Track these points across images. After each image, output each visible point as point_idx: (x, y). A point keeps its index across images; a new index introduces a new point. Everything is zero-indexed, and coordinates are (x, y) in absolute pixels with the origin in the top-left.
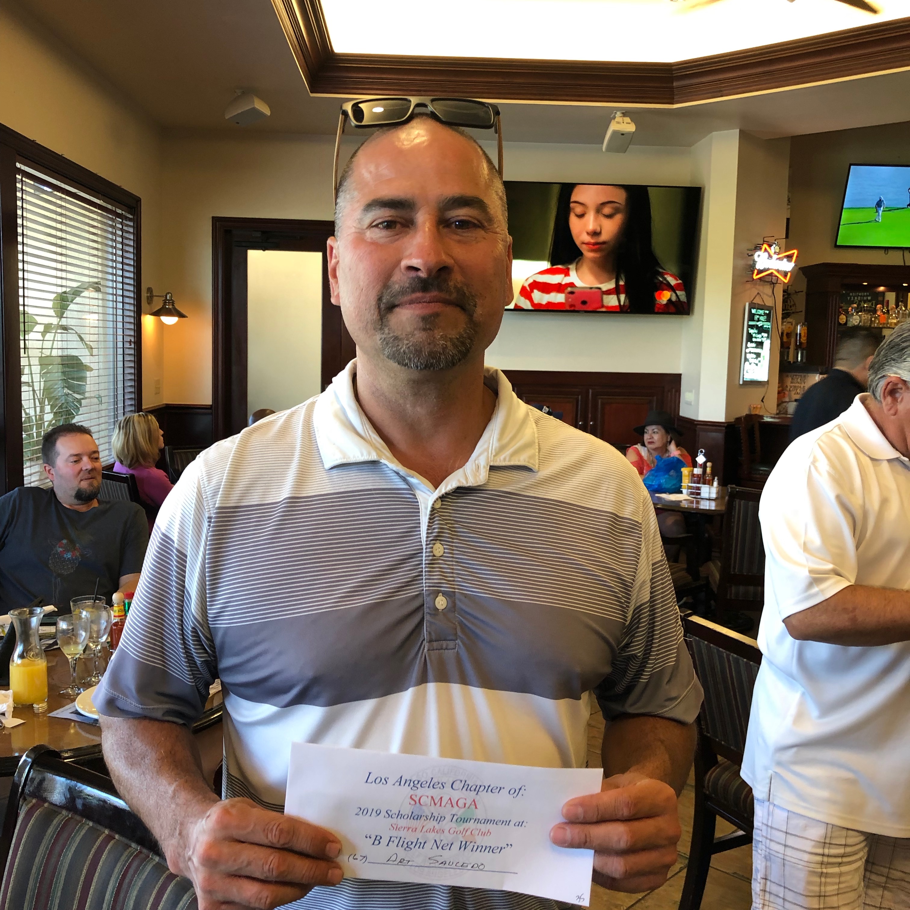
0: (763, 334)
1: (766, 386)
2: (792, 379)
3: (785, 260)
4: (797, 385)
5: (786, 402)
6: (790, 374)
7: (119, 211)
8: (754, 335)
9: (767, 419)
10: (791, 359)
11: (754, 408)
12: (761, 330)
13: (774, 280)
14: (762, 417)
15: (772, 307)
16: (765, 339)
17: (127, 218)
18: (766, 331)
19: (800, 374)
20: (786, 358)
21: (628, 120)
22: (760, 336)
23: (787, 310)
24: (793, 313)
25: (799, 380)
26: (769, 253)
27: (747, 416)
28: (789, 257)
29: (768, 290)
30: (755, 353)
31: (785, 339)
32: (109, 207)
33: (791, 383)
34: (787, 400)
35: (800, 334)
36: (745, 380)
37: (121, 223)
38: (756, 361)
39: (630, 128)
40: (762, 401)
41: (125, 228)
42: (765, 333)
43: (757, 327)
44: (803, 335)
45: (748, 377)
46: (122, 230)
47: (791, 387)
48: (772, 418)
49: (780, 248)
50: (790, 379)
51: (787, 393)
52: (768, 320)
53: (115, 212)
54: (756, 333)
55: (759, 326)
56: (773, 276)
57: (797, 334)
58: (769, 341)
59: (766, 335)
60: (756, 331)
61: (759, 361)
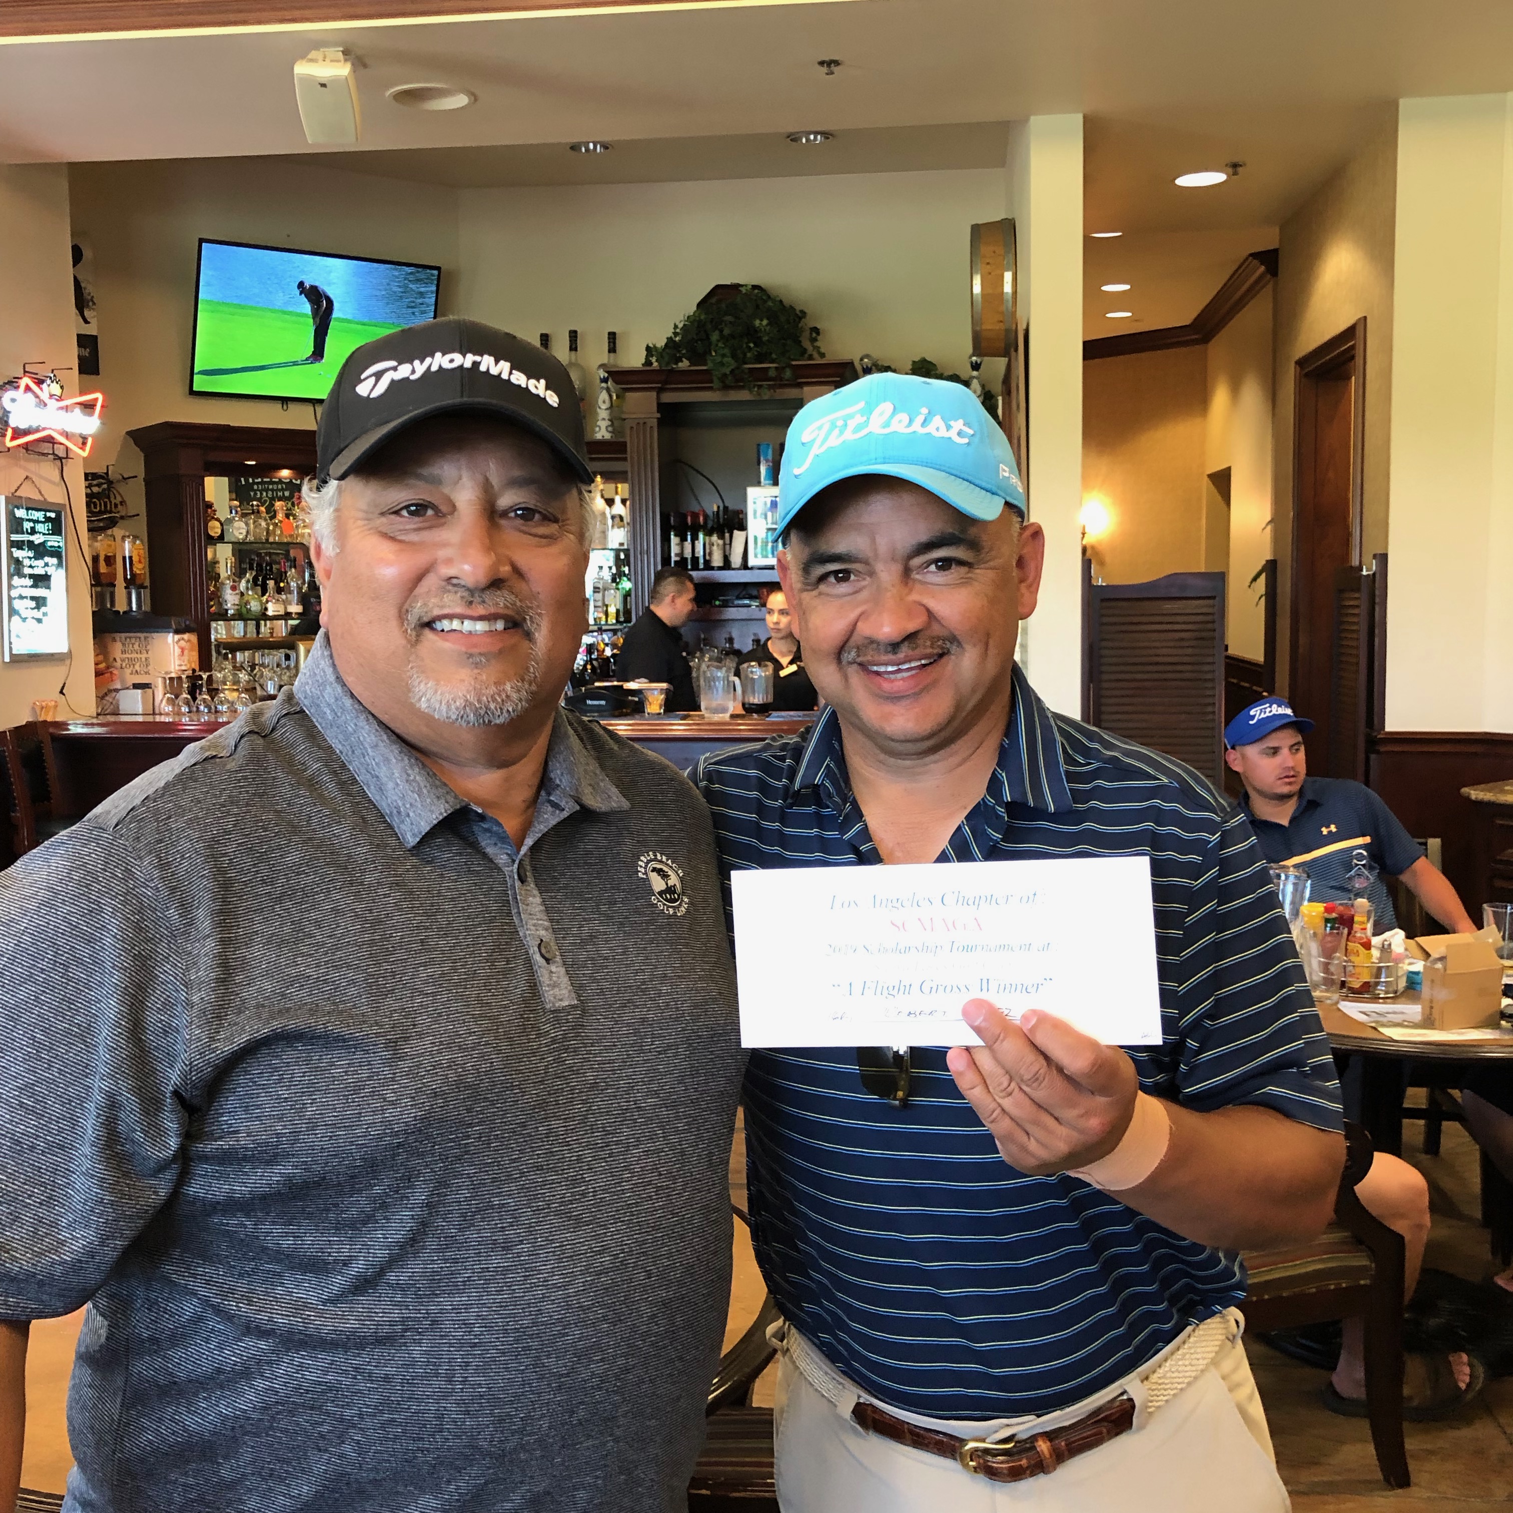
0: (47, 559)
1: (68, 662)
2: (124, 645)
3: (77, 411)
4: (134, 655)
5: (117, 690)
6: (118, 636)
8: (27, 562)
9: (76, 729)
10: (121, 606)
11: (42, 708)
12: (40, 551)
13: (61, 453)
14: (63, 725)
15: (64, 505)
16: (54, 568)
18: (56, 553)
19: (139, 635)
20: (109, 606)
22: (40, 563)
23: (111, 512)
24: (122, 518)
25: (136, 647)
26: (37, 396)
27: (29, 725)
28: (88, 407)
29: (49, 470)
30: (32, 598)
31: (103, 568)
33: (123, 652)
34: (118, 686)
35: (131, 558)
36: (14, 652)
38: (38, 614)
40: (61, 692)
42: (52, 556)
43: (31, 545)
44: (135, 559)
45: (20, 648)
47: (123, 660)
48: (86, 725)
49: (62, 387)
50: (118, 646)
51: (115, 672)
52: (57, 530)
54: (30, 558)
55: (36, 543)
56: (54, 443)
57: (124, 558)
58: (62, 572)
59: (54, 561)
60: (31, 554)
61: (45, 614)
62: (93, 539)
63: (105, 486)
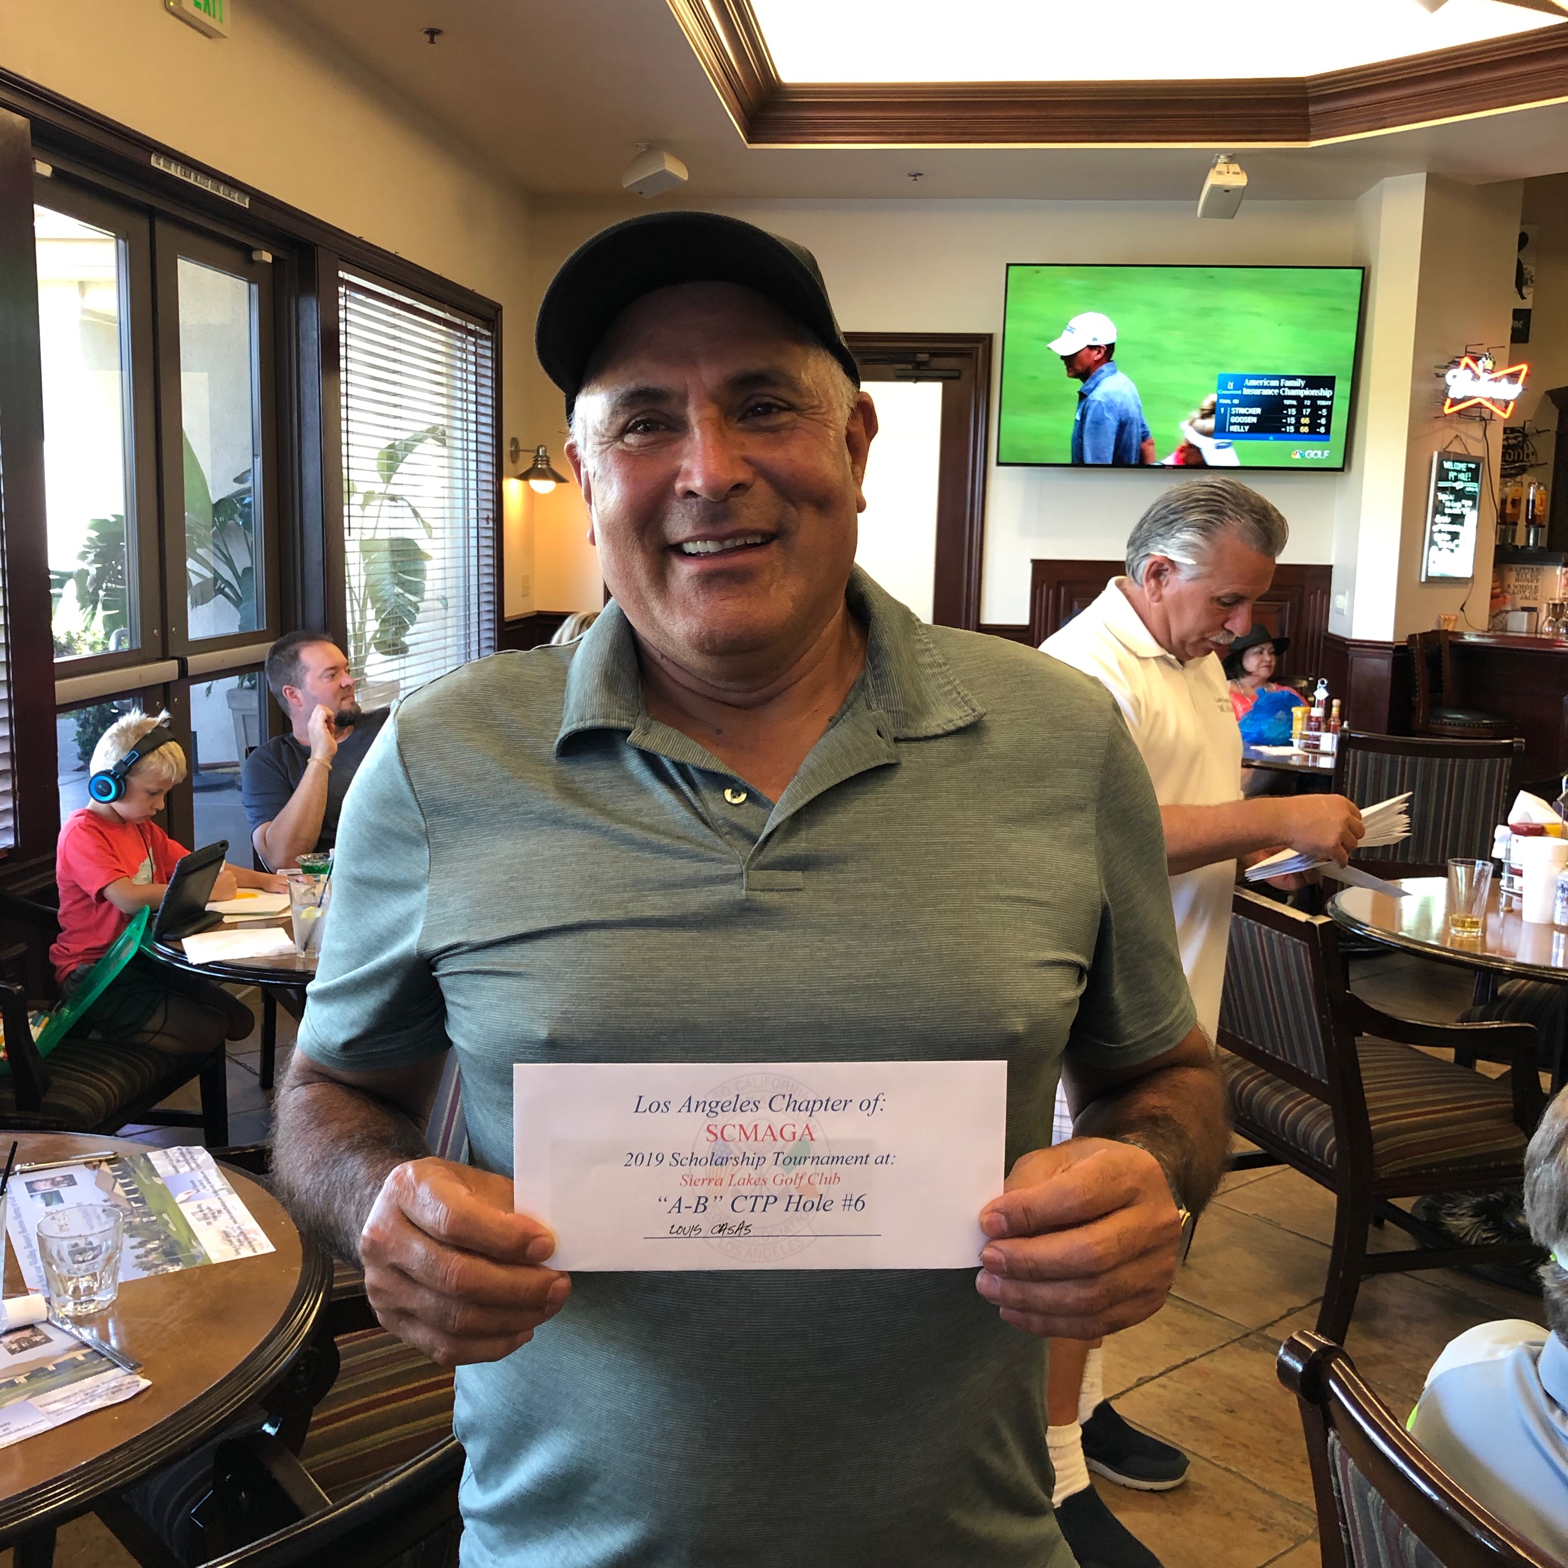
0: (1464, 502)
1: (1470, 585)
2: (1518, 574)
3: (1505, 381)
4: (1525, 584)
5: (1507, 612)
6: (1514, 566)
7: (471, 326)
8: (1448, 504)
9: (1470, 638)
10: (1520, 542)
11: (1445, 620)
12: (1460, 495)
13: (1486, 415)
14: (1461, 635)
15: (1484, 458)
16: (1469, 509)
17: (482, 336)
18: (1472, 497)
19: (1533, 566)
20: (1510, 541)
21: (1235, 167)
22: (1458, 504)
23: (1523, 461)
24: (1532, 466)
25: (1529, 576)
26: (1473, 372)
27: (1433, 631)
28: (1513, 377)
29: (1475, 430)
30: (1449, 533)
31: (1509, 509)
32: (458, 321)
33: (1517, 580)
34: (1509, 608)
35: (1534, 501)
36: (1429, 575)
37: (475, 344)
38: (1452, 545)
39: (1240, 180)
40: (1462, 609)
41: (480, 351)
42: (1468, 499)
43: (1453, 490)
44: (1538, 502)
45: (1435, 571)
46: (475, 354)
47: (1516, 587)
48: (1478, 636)
49: (1494, 363)
50: (1513, 575)
51: (1508, 596)
52: (1474, 479)
53: (466, 327)
54: (1451, 501)
55: (1457, 488)
56: (1481, 408)
57: (1528, 501)
58: (1475, 513)
59: (1470, 503)
60: (1452, 497)
61: (1457, 546)
62: (1503, 484)
63: (1520, 439)
